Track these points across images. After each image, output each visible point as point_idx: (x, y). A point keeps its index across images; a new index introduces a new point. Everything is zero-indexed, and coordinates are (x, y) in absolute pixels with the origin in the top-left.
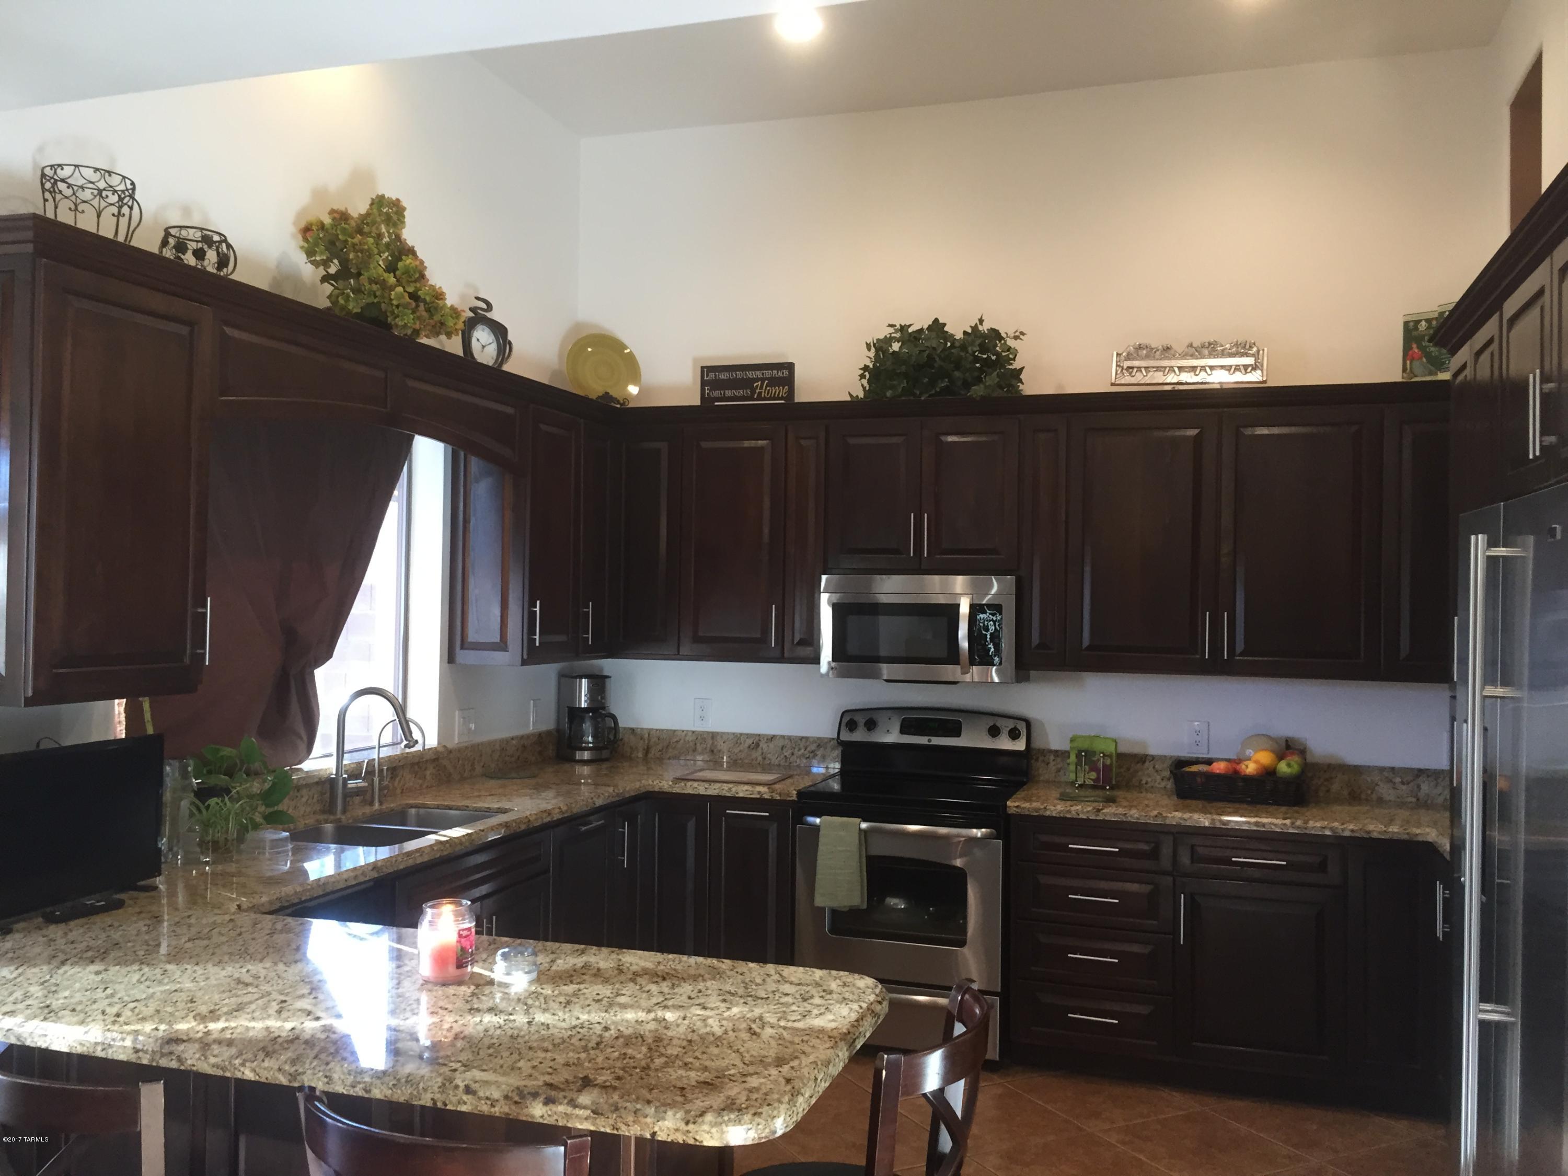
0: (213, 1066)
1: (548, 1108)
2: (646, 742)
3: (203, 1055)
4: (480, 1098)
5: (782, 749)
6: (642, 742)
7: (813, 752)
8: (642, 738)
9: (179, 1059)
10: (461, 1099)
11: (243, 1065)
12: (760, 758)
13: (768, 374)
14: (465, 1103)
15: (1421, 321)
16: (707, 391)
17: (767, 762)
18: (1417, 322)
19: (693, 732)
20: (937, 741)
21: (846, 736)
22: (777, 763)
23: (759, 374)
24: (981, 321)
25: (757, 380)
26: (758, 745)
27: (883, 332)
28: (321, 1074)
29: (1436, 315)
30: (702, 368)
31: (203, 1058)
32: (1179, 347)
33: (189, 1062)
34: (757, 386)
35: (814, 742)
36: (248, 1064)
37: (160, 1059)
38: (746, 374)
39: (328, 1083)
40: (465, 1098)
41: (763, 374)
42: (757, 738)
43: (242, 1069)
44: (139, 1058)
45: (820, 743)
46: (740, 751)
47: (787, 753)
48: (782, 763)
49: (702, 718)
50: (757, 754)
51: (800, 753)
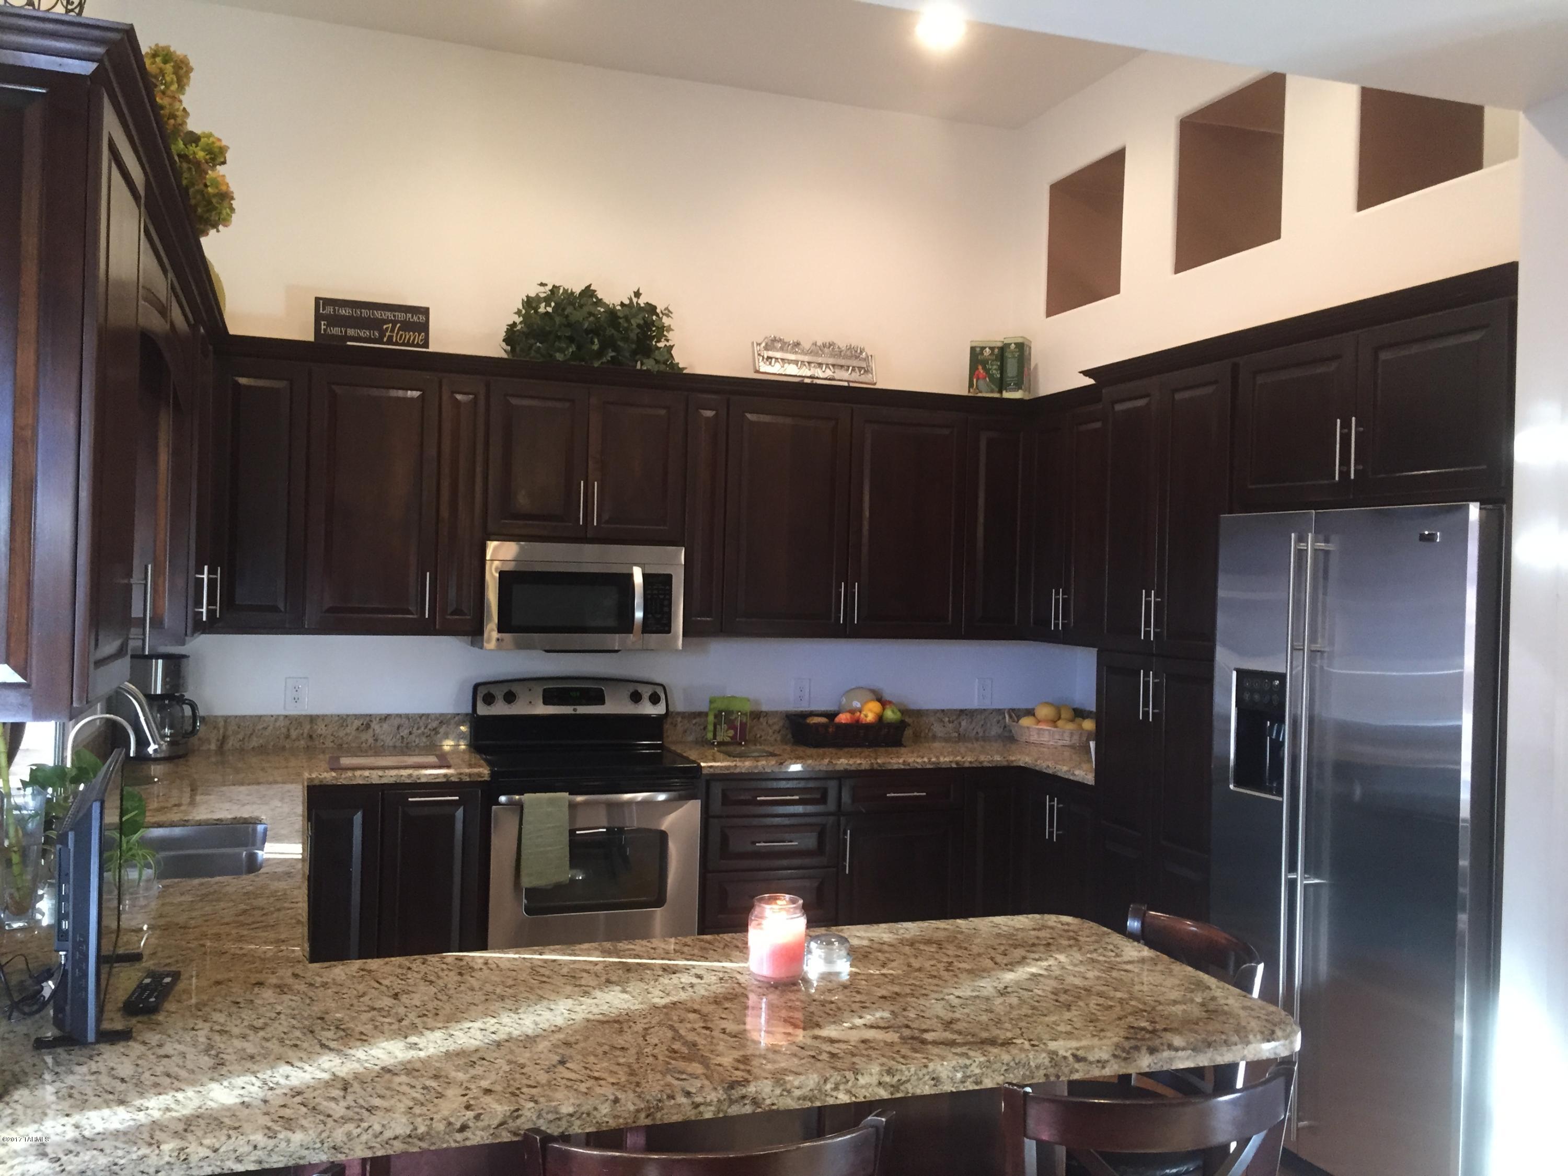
0: (799, 1099)
1: (1154, 1057)
2: (221, 731)
3: (783, 1090)
4: (1091, 1063)
5: (398, 728)
6: (215, 731)
7: (434, 729)
8: (216, 727)
9: (755, 1102)
10: (1073, 1067)
11: (836, 1088)
12: (371, 741)
13: (400, 316)
14: (1077, 1071)
15: (985, 348)
16: (323, 327)
17: (380, 744)
18: (983, 348)
19: (286, 716)
20: (583, 710)
21: (483, 710)
22: (391, 744)
23: (389, 315)
24: (637, 294)
25: (387, 321)
26: (368, 726)
27: (533, 291)
28: (927, 1077)
29: (1000, 345)
30: (317, 300)
31: (785, 1093)
32: (806, 345)
33: (768, 1102)
34: (387, 328)
35: (437, 719)
36: (841, 1087)
37: (729, 1106)
38: (373, 314)
39: (935, 1085)
40: (1077, 1066)
41: (394, 316)
42: (368, 719)
43: (835, 1094)
44: (701, 1113)
45: (444, 721)
46: (347, 734)
47: (404, 732)
48: (398, 744)
49: (296, 700)
50: (367, 736)
51: (419, 731)
